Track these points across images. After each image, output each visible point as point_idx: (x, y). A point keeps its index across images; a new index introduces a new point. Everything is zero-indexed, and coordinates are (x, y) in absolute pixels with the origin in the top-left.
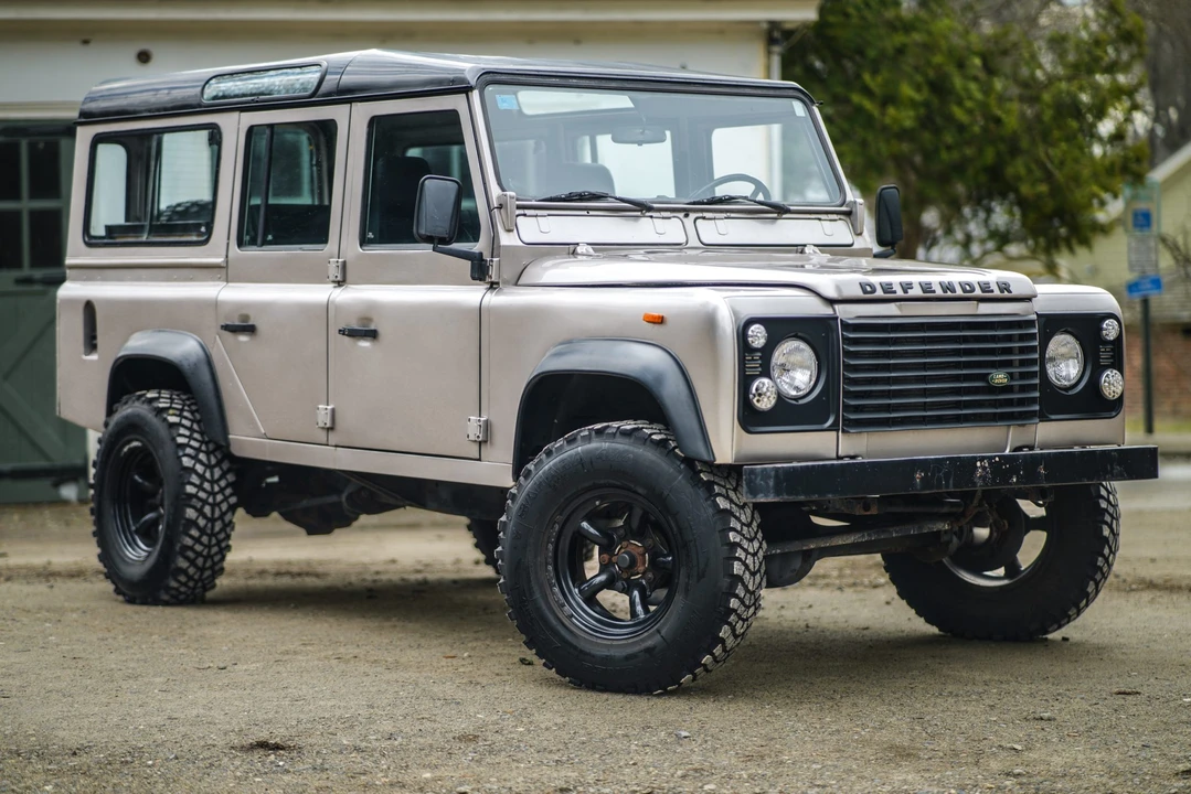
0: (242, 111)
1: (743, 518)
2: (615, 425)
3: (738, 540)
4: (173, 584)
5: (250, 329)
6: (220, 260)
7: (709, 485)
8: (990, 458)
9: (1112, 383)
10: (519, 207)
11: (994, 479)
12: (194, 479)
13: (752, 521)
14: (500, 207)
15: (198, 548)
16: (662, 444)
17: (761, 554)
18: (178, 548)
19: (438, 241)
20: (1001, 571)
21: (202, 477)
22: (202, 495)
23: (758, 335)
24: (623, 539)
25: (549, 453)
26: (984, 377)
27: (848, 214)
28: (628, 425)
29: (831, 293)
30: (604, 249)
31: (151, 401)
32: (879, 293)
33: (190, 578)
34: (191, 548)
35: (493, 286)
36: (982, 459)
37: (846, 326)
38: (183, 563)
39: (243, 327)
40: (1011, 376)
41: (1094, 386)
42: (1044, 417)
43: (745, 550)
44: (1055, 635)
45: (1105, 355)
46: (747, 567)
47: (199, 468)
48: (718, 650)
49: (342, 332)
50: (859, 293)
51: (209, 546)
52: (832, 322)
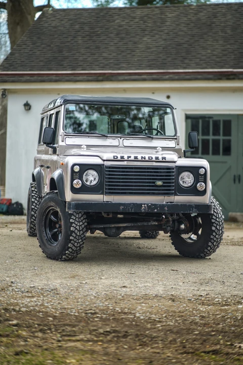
0: (49, 111)
1: (77, 216)
3: (73, 221)
8: (147, 204)
9: (201, 186)
10: (65, 135)
11: (148, 210)
13: (81, 217)
17: (83, 226)
19: (47, 144)
23: (77, 169)
26: (154, 183)
27: (176, 139)
29: (105, 158)
30: (89, 146)
32: (119, 158)
35: (58, 155)
36: (144, 204)
37: (107, 167)
40: (164, 183)
41: (195, 187)
42: (176, 194)
43: (77, 225)
45: (202, 179)
46: (76, 229)
48: (70, 250)
50: (112, 159)
52: (102, 166)
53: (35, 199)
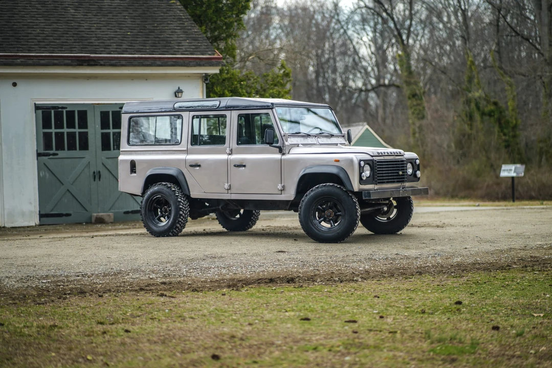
0: (190, 111)
2: (328, 184)
4: (175, 231)
5: (199, 166)
6: (185, 149)
7: (351, 196)
9: (419, 173)
10: (289, 136)
11: (403, 195)
12: (181, 204)
14: (284, 136)
15: (182, 221)
16: (340, 187)
18: (177, 221)
19: (270, 144)
20: (386, 219)
21: (183, 203)
22: (183, 208)
23: (362, 163)
24: (327, 210)
25: (312, 191)
26: (398, 173)
27: (343, 136)
28: (331, 184)
29: (372, 155)
30: (304, 145)
31: (165, 185)
32: (380, 154)
33: (179, 229)
34: (181, 221)
35: (284, 154)
38: (178, 225)
39: (196, 165)
40: (402, 172)
41: (414, 175)
42: (406, 182)
44: (399, 233)
45: (417, 168)
47: (182, 201)
49: (235, 166)
50: (377, 155)
51: (184, 221)
52: (373, 161)
53: (181, 199)
